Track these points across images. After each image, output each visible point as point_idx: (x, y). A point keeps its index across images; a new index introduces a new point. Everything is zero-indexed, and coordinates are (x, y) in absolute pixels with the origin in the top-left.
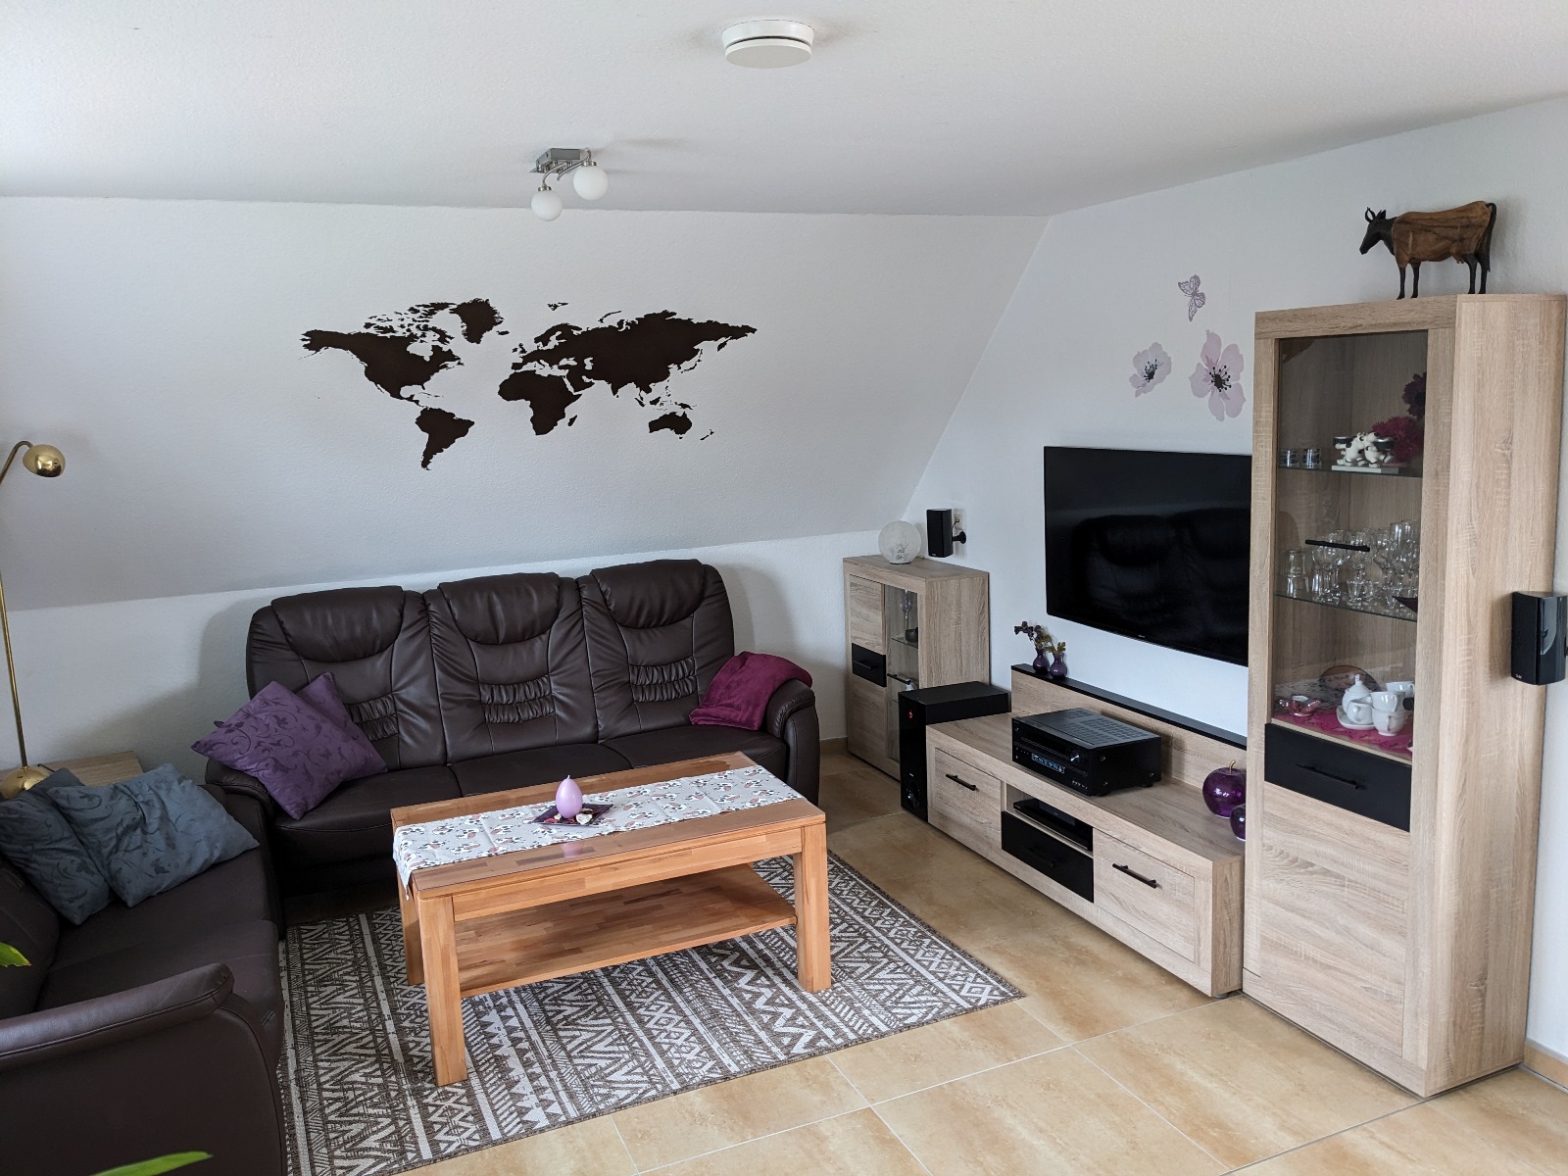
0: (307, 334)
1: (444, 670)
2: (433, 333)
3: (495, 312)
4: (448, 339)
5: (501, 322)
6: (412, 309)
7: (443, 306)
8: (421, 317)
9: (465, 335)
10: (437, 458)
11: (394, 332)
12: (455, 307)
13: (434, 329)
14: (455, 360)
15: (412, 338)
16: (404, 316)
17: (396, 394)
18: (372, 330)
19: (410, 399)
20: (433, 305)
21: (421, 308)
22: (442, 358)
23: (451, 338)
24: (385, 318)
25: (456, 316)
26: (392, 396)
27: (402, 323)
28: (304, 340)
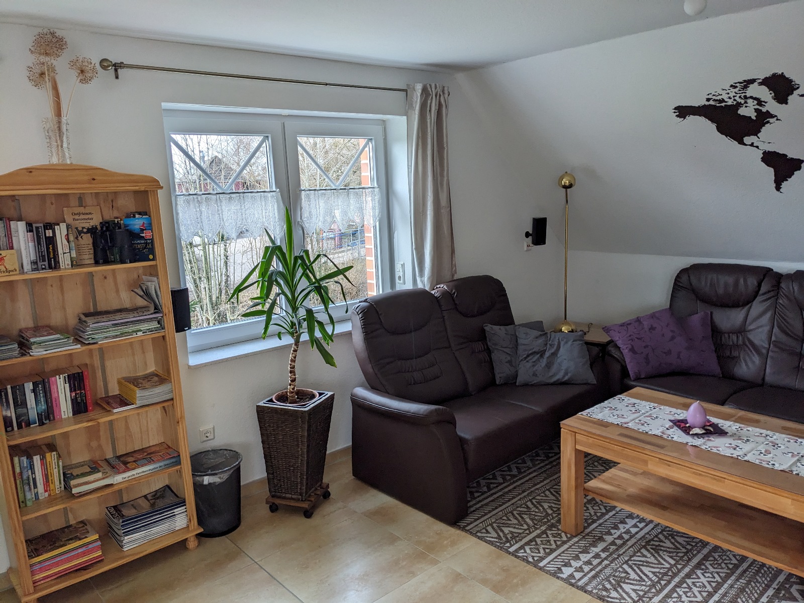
0: (675, 109)
1: (779, 327)
2: (751, 100)
3: (791, 81)
4: (763, 103)
5: (798, 88)
6: (732, 86)
7: (752, 81)
8: (740, 90)
9: (774, 99)
10: (784, 185)
11: (726, 102)
12: (761, 81)
13: (751, 97)
14: (773, 117)
15: (739, 105)
16: (728, 91)
17: (741, 142)
18: (712, 103)
19: (752, 145)
20: (745, 81)
21: (738, 85)
22: (764, 118)
23: (766, 102)
24: (717, 94)
25: (763, 87)
26: (739, 143)
27: (729, 95)
28: (675, 112)
